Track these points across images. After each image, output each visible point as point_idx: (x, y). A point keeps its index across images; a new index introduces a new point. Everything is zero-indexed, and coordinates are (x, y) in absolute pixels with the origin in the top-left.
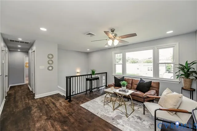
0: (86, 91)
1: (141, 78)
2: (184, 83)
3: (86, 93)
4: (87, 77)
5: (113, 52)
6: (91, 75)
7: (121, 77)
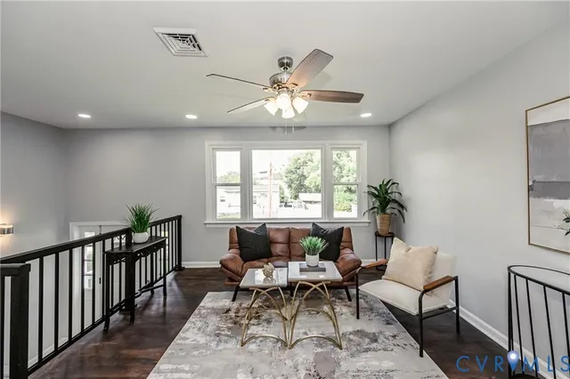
0: (106, 318)
1: (314, 224)
2: (381, 223)
3: (107, 325)
4: (108, 248)
5: (207, 143)
6: (128, 232)
7: (257, 226)
